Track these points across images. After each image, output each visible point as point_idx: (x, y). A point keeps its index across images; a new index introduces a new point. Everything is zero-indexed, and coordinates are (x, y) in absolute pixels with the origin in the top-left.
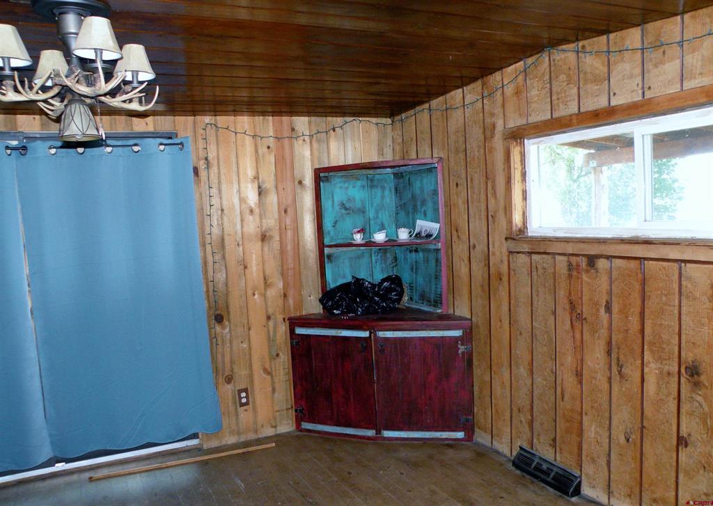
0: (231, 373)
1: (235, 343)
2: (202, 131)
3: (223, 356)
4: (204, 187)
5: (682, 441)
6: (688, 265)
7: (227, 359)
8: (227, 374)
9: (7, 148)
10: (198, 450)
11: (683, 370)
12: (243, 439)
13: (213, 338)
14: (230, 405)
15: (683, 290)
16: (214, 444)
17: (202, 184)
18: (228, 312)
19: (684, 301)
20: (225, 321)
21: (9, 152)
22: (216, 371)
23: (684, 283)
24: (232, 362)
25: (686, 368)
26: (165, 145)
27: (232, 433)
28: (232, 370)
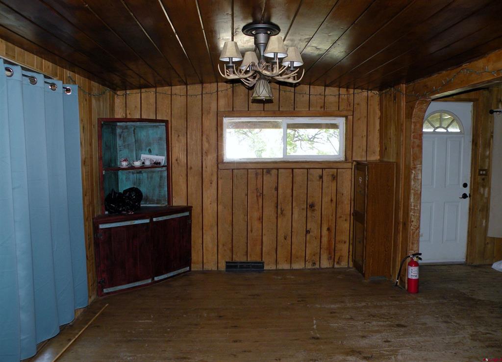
5: (308, 232)
6: (311, 170)
11: (308, 206)
15: (309, 178)
19: (309, 183)
23: (309, 176)
25: (309, 206)
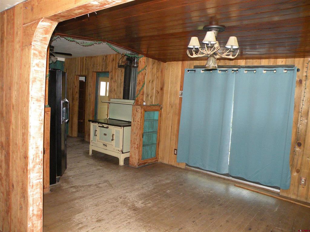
0: (299, 169)
1: (304, 157)
2: (306, 64)
3: (297, 160)
4: (303, 88)
7: (299, 163)
8: (297, 169)
9: (233, 71)
10: (278, 194)
12: (299, 199)
13: (293, 152)
14: (296, 182)
16: (285, 195)
17: (303, 87)
18: (304, 143)
20: (302, 146)
21: (233, 72)
22: (292, 166)
24: (301, 164)
26: (287, 70)
27: (294, 194)
28: (301, 168)
